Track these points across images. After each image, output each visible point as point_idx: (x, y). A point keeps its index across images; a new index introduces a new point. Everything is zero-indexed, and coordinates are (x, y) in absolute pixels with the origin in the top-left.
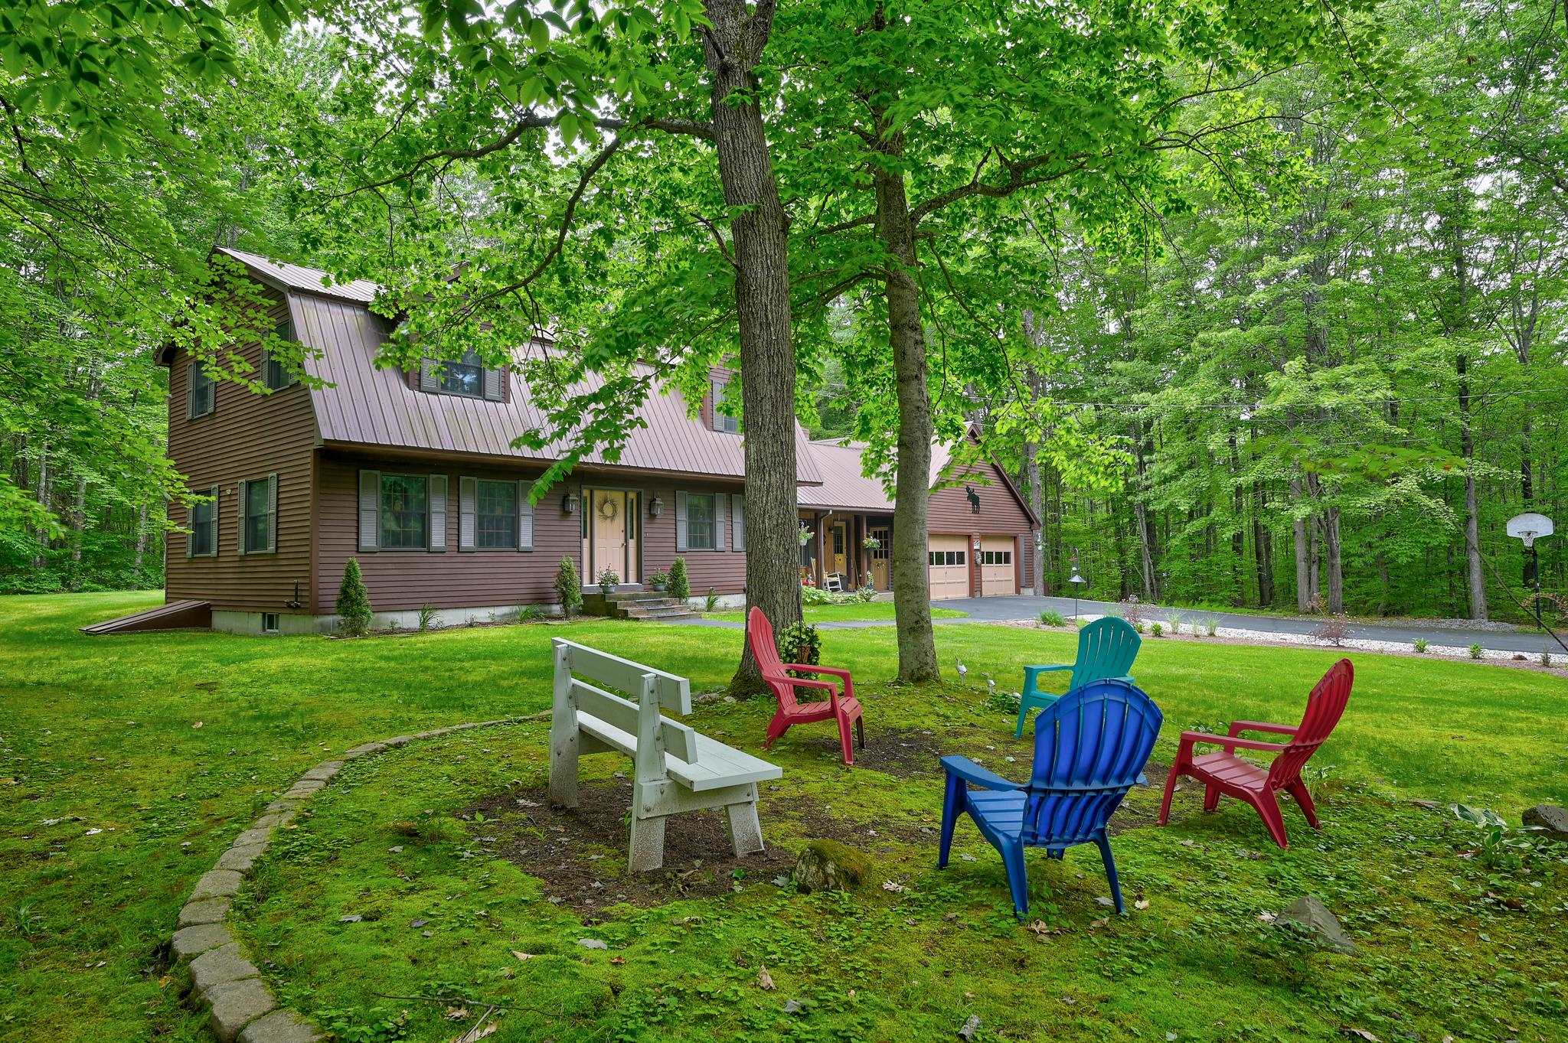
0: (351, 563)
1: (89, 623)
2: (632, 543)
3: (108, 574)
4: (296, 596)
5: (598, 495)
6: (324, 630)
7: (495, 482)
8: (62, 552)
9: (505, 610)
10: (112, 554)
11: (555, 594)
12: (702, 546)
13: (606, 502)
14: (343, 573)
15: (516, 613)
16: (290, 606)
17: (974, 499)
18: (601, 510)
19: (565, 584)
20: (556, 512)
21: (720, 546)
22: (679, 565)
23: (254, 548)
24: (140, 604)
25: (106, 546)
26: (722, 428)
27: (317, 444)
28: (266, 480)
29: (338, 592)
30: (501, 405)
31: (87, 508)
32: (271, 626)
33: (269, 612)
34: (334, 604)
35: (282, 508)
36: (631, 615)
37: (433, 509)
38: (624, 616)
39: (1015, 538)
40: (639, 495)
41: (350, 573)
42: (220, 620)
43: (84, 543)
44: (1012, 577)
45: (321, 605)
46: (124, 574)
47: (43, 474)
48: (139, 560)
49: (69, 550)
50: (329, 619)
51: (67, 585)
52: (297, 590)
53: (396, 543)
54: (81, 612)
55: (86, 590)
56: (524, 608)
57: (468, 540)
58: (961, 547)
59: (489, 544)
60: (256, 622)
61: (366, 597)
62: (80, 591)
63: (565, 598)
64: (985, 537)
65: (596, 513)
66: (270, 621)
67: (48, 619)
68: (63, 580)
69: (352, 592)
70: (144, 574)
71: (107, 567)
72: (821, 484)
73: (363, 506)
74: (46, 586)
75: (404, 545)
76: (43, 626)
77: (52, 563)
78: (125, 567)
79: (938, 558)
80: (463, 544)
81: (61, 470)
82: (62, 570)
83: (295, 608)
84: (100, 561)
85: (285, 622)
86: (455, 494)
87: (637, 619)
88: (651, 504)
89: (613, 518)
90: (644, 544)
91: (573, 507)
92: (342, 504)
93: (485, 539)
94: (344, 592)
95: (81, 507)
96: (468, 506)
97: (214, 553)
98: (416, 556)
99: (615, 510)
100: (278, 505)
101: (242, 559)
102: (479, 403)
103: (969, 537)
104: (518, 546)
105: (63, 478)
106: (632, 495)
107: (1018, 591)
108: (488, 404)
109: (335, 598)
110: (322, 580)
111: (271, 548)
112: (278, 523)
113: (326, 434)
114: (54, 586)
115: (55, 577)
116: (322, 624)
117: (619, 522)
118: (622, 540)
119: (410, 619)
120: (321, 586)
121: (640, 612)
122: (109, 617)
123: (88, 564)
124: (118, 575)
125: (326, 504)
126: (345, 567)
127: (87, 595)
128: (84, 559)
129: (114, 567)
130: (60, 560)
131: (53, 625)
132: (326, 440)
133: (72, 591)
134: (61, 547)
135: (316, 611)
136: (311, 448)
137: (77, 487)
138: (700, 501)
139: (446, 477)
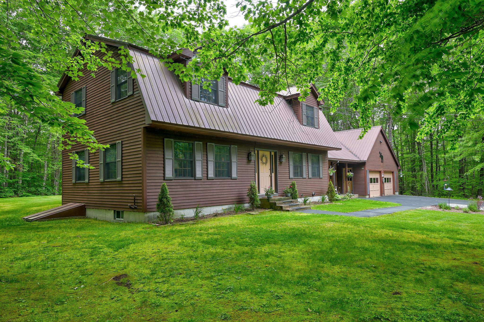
0: (163, 185)
1: (27, 214)
2: (273, 175)
3: (33, 189)
4: (135, 202)
5: (261, 153)
6: (149, 221)
7: (221, 146)
8: (14, 180)
9: (226, 207)
10: (34, 181)
11: (247, 199)
12: (298, 176)
13: (263, 156)
14: (160, 190)
15: (231, 208)
16: (131, 208)
17: (381, 157)
18: (262, 160)
19: (253, 194)
20: (246, 161)
21: (304, 176)
22: (293, 185)
23: (108, 178)
24: (50, 204)
25: (33, 178)
26: (306, 124)
27: (147, 123)
28: (115, 144)
29: (157, 200)
30: (225, 109)
31: (24, 163)
32: (118, 217)
33: (117, 210)
34: (156, 206)
35: (124, 158)
36: (284, 209)
37: (197, 159)
38: (281, 209)
39: (393, 172)
40: (275, 153)
41: (163, 191)
42: (90, 213)
43: (23, 177)
44: (392, 188)
45: (148, 207)
46: (40, 189)
47: (6, 149)
48: (44, 184)
49: (17, 180)
50: (152, 214)
51: (16, 194)
52: (135, 199)
53: (180, 175)
54: (24, 208)
55: (24, 196)
56: (234, 206)
57: (211, 174)
58: (377, 176)
59: (219, 176)
60: (110, 215)
61: (171, 202)
62: (22, 196)
63: (252, 200)
64: (385, 172)
65: (260, 161)
66: (118, 214)
67: (8, 212)
68: (15, 192)
69: (165, 200)
70: (48, 189)
71: (33, 186)
72: (340, 149)
73: (166, 157)
74: (8, 194)
75: (184, 176)
76: (5, 216)
77: (10, 185)
78: (40, 186)
79: (371, 180)
80: (209, 176)
81: (13, 146)
82: (14, 188)
83: (134, 209)
84: (29, 184)
85: (128, 216)
86: (206, 150)
87: (288, 211)
88: (281, 157)
89: (266, 163)
90: (278, 175)
91: (253, 158)
92: (157, 155)
93: (218, 173)
94: (161, 200)
95: (21, 162)
96: (211, 158)
97: (87, 181)
98: (190, 181)
99: (267, 160)
100: (122, 157)
101: (102, 183)
102: (216, 107)
103: (380, 172)
104: (231, 177)
105: (14, 150)
106: (273, 153)
107: (394, 193)
108: (220, 108)
109: (156, 203)
110: (148, 194)
111: (119, 178)
112: (122, 166)
113: (153, 118)
114: (11, 194)
115: (11, 191)
116: (148, 217)
117: (268, 166)
118: (269, 174)
119: (190, 213)
120: (148, 197)
121: (287, 207)
122: (37, 211)
123: (25, 185)
124: (37, 190)
125: (149, 155)
126: (160, 187)
127: (24, 198)
128: (23, 183)
129: (36, 186)
130: (14, 183)
131: (10, 216)
132: (153, 121)
133: (18, 196)
134: (14, 178)
135: (145, 210)
136: (144, 126)
137: (20, 154)
138: (297, 155)
139: (201, 143)
